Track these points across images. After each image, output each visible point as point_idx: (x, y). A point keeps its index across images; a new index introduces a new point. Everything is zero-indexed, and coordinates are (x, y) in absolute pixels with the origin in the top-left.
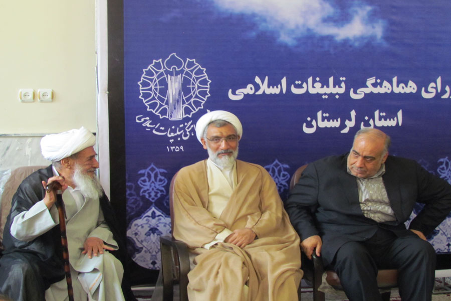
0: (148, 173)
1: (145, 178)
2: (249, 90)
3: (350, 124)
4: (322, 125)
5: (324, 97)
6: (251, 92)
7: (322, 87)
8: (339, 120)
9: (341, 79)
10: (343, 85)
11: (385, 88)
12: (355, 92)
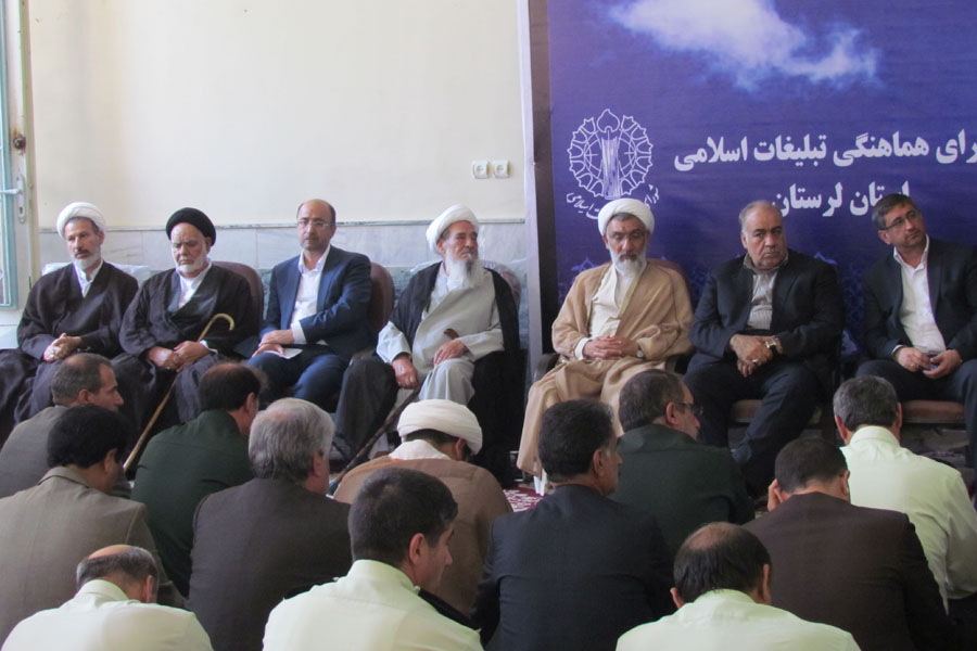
2: (700, 156)
3: (835, 203)
4: (799, 204)
5: (797, 164)
6: (703, 160)
7: (795, 150)
8: (820, 197)
9: (821, 137)
10: (823, 146)
11: (883, 150)
12: (840, 156)
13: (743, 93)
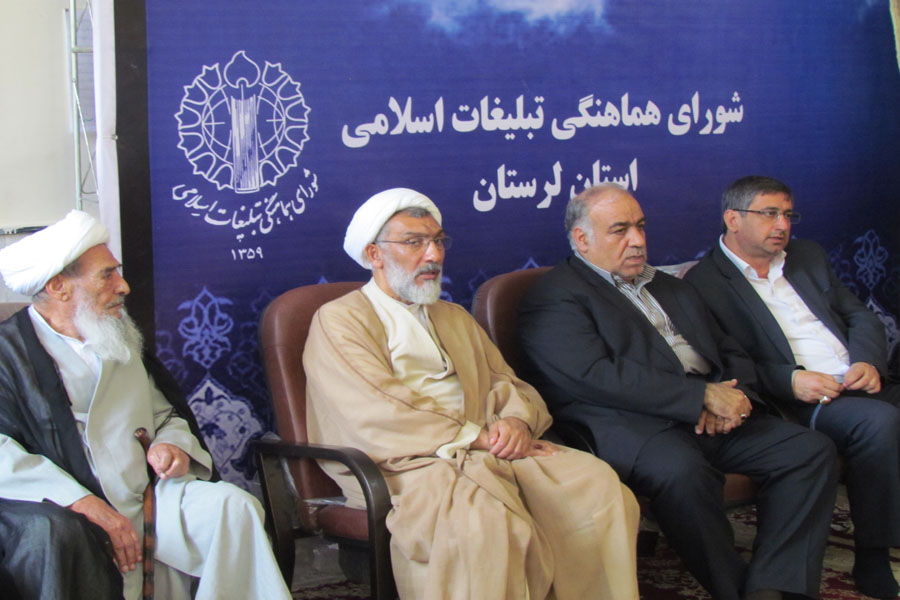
0: (198, 307)
1: (192, 318)
2: (378, 126)
3: (553, 190)
4: (509, 192)
5: (508, 137)
6: (383, 130)
7: (505, 117)
8: (534, 182)
9: (537, 99)
10: (540, 111)
11: (609, 118)
12: (560, 127)
13: (440, 34)
